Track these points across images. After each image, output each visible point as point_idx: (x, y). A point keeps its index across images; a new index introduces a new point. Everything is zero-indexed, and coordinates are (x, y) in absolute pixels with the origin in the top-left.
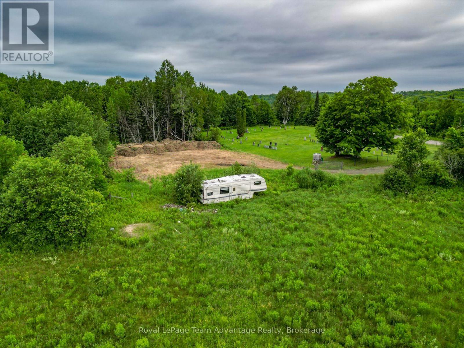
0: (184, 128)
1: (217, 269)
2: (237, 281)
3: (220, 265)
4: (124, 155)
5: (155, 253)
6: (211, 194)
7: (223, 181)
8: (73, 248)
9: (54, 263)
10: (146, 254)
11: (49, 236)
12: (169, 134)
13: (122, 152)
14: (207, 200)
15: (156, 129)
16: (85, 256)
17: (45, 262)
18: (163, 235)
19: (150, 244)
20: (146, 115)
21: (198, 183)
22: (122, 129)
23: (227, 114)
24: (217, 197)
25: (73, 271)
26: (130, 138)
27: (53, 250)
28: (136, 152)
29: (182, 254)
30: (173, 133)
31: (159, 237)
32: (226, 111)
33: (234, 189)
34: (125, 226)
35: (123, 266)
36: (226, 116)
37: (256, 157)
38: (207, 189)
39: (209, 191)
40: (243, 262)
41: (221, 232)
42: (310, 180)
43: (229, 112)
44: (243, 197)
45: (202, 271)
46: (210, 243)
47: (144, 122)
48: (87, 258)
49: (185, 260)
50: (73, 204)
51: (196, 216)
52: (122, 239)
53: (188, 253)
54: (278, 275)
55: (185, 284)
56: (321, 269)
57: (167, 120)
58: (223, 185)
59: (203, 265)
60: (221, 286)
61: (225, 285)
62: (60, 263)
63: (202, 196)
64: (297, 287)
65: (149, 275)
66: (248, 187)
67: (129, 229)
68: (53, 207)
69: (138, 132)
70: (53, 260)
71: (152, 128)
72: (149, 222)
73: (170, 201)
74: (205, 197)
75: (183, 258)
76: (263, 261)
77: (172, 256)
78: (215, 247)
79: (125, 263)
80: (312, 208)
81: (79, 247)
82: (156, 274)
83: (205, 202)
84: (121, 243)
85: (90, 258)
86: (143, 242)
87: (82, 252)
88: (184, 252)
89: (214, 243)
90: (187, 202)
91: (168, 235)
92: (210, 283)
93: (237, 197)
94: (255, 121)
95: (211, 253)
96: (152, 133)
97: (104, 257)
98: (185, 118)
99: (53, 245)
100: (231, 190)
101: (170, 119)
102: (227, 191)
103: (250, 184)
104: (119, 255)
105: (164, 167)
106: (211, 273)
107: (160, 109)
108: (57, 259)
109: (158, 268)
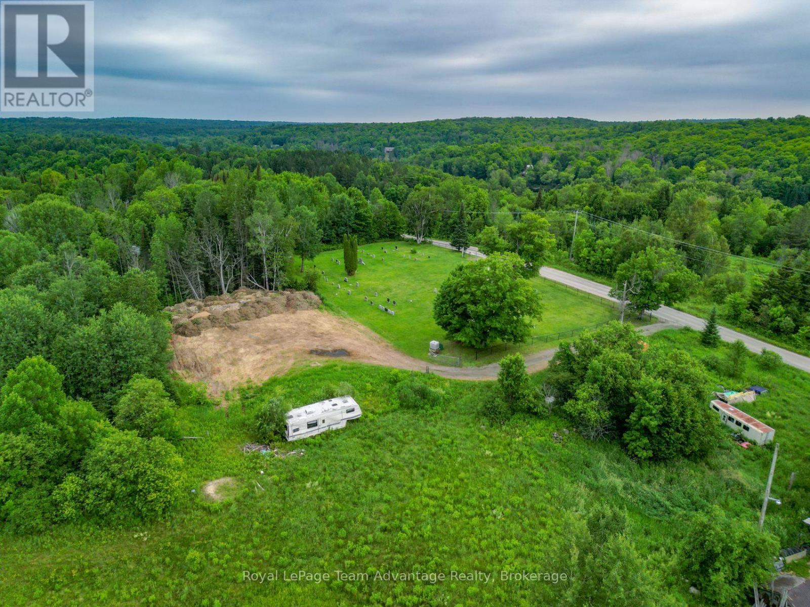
0: (266, 275)
1: (297, 537)
2: (313, 549)
3: (300, 532)
4: (183, 334)
5: (239, 520)
6: (297, 430)
7: (310, 413)
8: (159, 519)
9: (145, 539)
10: (230, 521)
11: (136, 512)
12: (245, 280)
13: (181, 329)
14: (292, 436)
15: (225, 274)
16: (172, 528)
17: (137, 538)
18: (246, 495)
19: (233, 509)
20: (210, 254)
21: (283, 420)
22: (175, 277)
23: (333, 225)
24: (305, 433)
25: (165, 547)
26: (186, 289)
27: (140, 524)
28: (200, 326)
29: (265, 519)
30: (250, 278)
31: (242, 499)
32: (330, 222)
33: (324, 421)
34: (205, 485)
35: (210, 538)
36: (331, 229)
37: (364, 332)
38: (292, 425)
39: (294, 428)
40: (323, 527)
41: (305, 487)
42: (412, 397)
43: (334, 223)
44: (334, 427)
45: (284, 539)
46: (293, 503)
47: (207, 265)
48: (175, 530)
49: (267, 528)
50: (159, 483)
51: (281, 463)
52: (206, 504)
53: (271, 518)
54: (349, 542)
55: (268, 556)
56: (390, 531)
57: (241, 260)
58: (311, 418)
59: (284, 534)
60: (300, 556)
61: (303, 554)
62: (151, 539)
63: (286, 432)
64: (363, 554)
65: (236, 547)
66: (339, 417)
67: (211, 489)
68: (140, 487)
69: (199, 280)
70: (144, 535)
71: (219, 273)
72: (230, 476)
73: (251, 437)
74: (290, 435)
75: (266, 524)
76: (340, 525)
77: (257, 524)
78: (297, 510)
79: (212, 535)
80: (405, 443)
81: (164, 518)
82: (242, 546)
83: (290, 439)
84: (204, 509)
85: (178, 531)
86: (227, 506)
87: (168, 524)
88: (267, 518)
89: (297, 504)
90: (271, 441)
91: (251, 495)
92: (290, 553)
93: (327, 428)
94: (376, 235)
95: (293, 517)
96: (219, 280)
97: (191, 527)
98: (268, 259)
99: (139, 519)
100: (320, 423)
101: (245, 258)
102: (315, 424)
103: (342, 413)
104: (205, 524)
105: (240, 363)
106: (292, 541)
107: (230, 243)
108: (148, 534)
109: (243, 539)
